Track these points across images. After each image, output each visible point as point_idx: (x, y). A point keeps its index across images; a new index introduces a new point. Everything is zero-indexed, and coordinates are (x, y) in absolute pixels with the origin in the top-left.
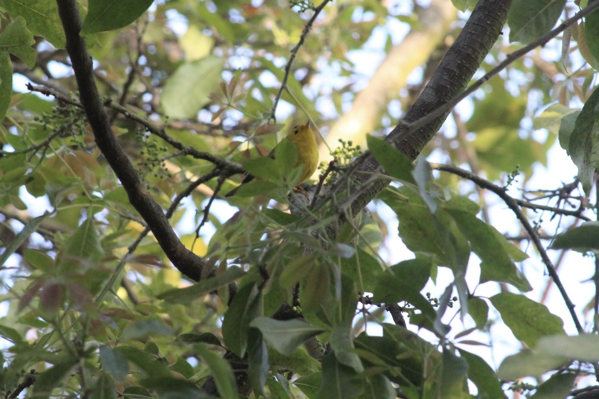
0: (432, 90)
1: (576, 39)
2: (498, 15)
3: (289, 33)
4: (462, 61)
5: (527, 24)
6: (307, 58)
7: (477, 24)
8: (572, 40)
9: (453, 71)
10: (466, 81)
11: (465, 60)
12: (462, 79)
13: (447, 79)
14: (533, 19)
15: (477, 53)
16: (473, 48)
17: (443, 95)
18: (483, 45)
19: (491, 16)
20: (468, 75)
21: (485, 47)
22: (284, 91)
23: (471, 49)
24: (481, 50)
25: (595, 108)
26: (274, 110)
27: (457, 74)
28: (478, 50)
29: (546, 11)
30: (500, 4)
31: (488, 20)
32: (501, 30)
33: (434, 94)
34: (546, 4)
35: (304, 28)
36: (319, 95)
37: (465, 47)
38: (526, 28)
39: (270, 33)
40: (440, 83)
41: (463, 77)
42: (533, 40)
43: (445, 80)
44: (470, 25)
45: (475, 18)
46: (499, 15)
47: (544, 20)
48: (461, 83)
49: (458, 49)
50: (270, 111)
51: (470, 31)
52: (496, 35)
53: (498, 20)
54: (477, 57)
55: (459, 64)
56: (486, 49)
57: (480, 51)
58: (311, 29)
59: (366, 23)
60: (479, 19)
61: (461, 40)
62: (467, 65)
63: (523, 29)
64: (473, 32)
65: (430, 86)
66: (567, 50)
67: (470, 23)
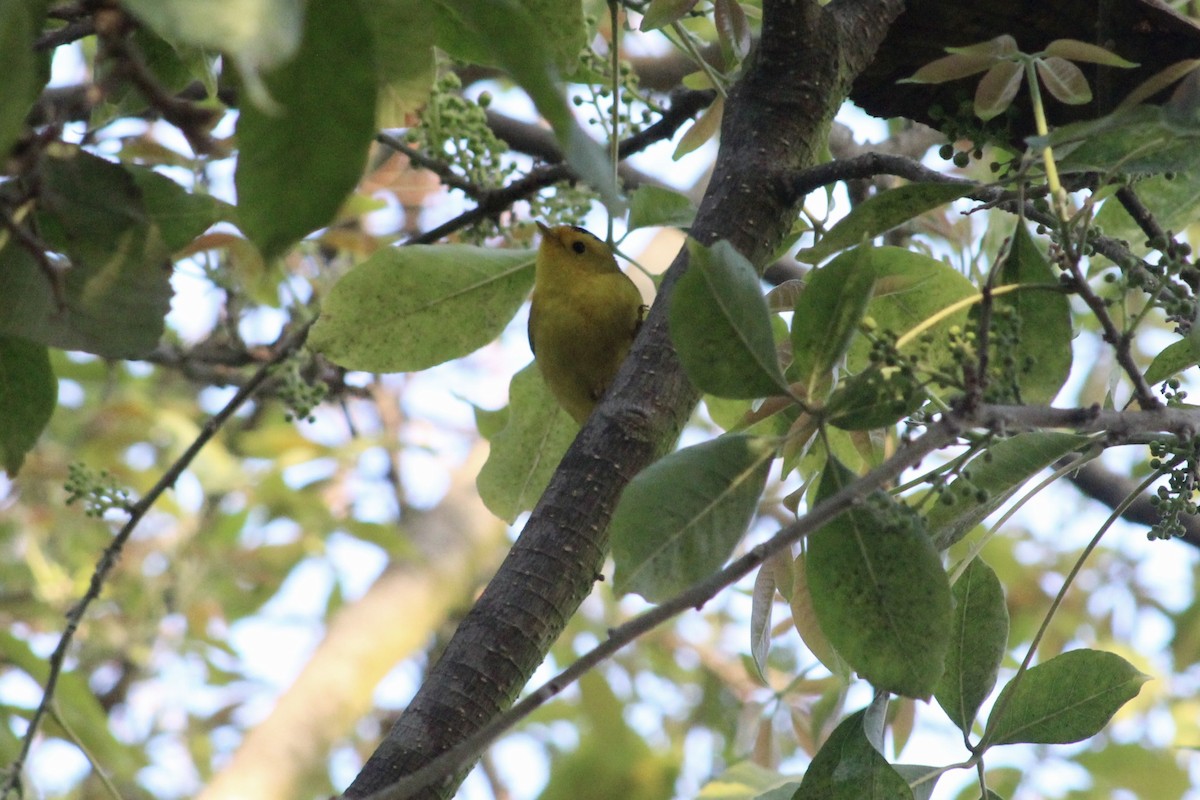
0: (420, 720)
1: (786, 596)
2: (592, 529)
3: (72, 571)
4: (497, 647)
5: (658, 553)
6: (116, 636)
7: (538, 553)
8: (778, 600)
9: (474, 671)
10: (508, 699)
11: (507, 644)
12: (497, 691)
13: (458, 690)
14: (675, 537)
15: (536, 627)
16: (526, 613)
17: (447, 731)
18: (553, 607)
19: (574, 533)
20: (512, 682)
21: (557, 612)
22: (45, 716)
23: (522, 617)
24: (548, 618)
25: (836, 773)
26: (18, 766)
27: (484, 680)
28: (539, 618)
29: (710, 518)
30: (598, 501)
31: (567, 542)
32: (600, 570)
33: (424, 730)
34: (709, 502)
35: (100, 555)
36: (155, 731)
37: (506, 611)
38: (655, 560)
39: (24, 570)
40: (442, 701)
41: (500, 688)
42: (675, 592)
43: (453, 693)
44: (520, 554)
45: (534, 537)
46: (595, 532)
47: (703, 544)
48: (494, 704)
49: (488, 614)
50: (9, 769)
51: (519, 569)
52: (586, 583)
53: (589, 543)
54: (536, 637)
55: (490, 652)
56: (560, 616)
57: (544, 622)
58: (120, 559)
59: (274, 549)
60: (545, 540)
61: (495, 592)
62: (512, 658)
63: (649, 561)
64: (527, 573)
65: (415, 710)
66: (763, 625)
67: (521, 551)
